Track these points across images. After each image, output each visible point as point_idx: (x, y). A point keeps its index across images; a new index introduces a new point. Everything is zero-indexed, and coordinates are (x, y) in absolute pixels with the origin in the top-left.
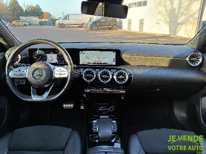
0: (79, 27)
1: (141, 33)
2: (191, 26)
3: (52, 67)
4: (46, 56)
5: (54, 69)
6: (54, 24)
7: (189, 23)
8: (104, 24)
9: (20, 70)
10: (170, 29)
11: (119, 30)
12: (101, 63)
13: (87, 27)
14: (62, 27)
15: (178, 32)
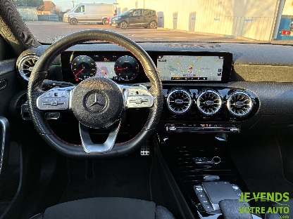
0: (99, 24)
1: (191, 33)
2: (265, 23)
3: (120, 87)
4: (95, 65)
5: (124, 90)
6: (61, 19)
7: (262, 19)
8: (137, 19)
9: (55, 95)
10: (235, 28)
11: (158, 28)
12: (196, 78)
13: (112, 23)
14: (74, 24)
15: (245, 32)
